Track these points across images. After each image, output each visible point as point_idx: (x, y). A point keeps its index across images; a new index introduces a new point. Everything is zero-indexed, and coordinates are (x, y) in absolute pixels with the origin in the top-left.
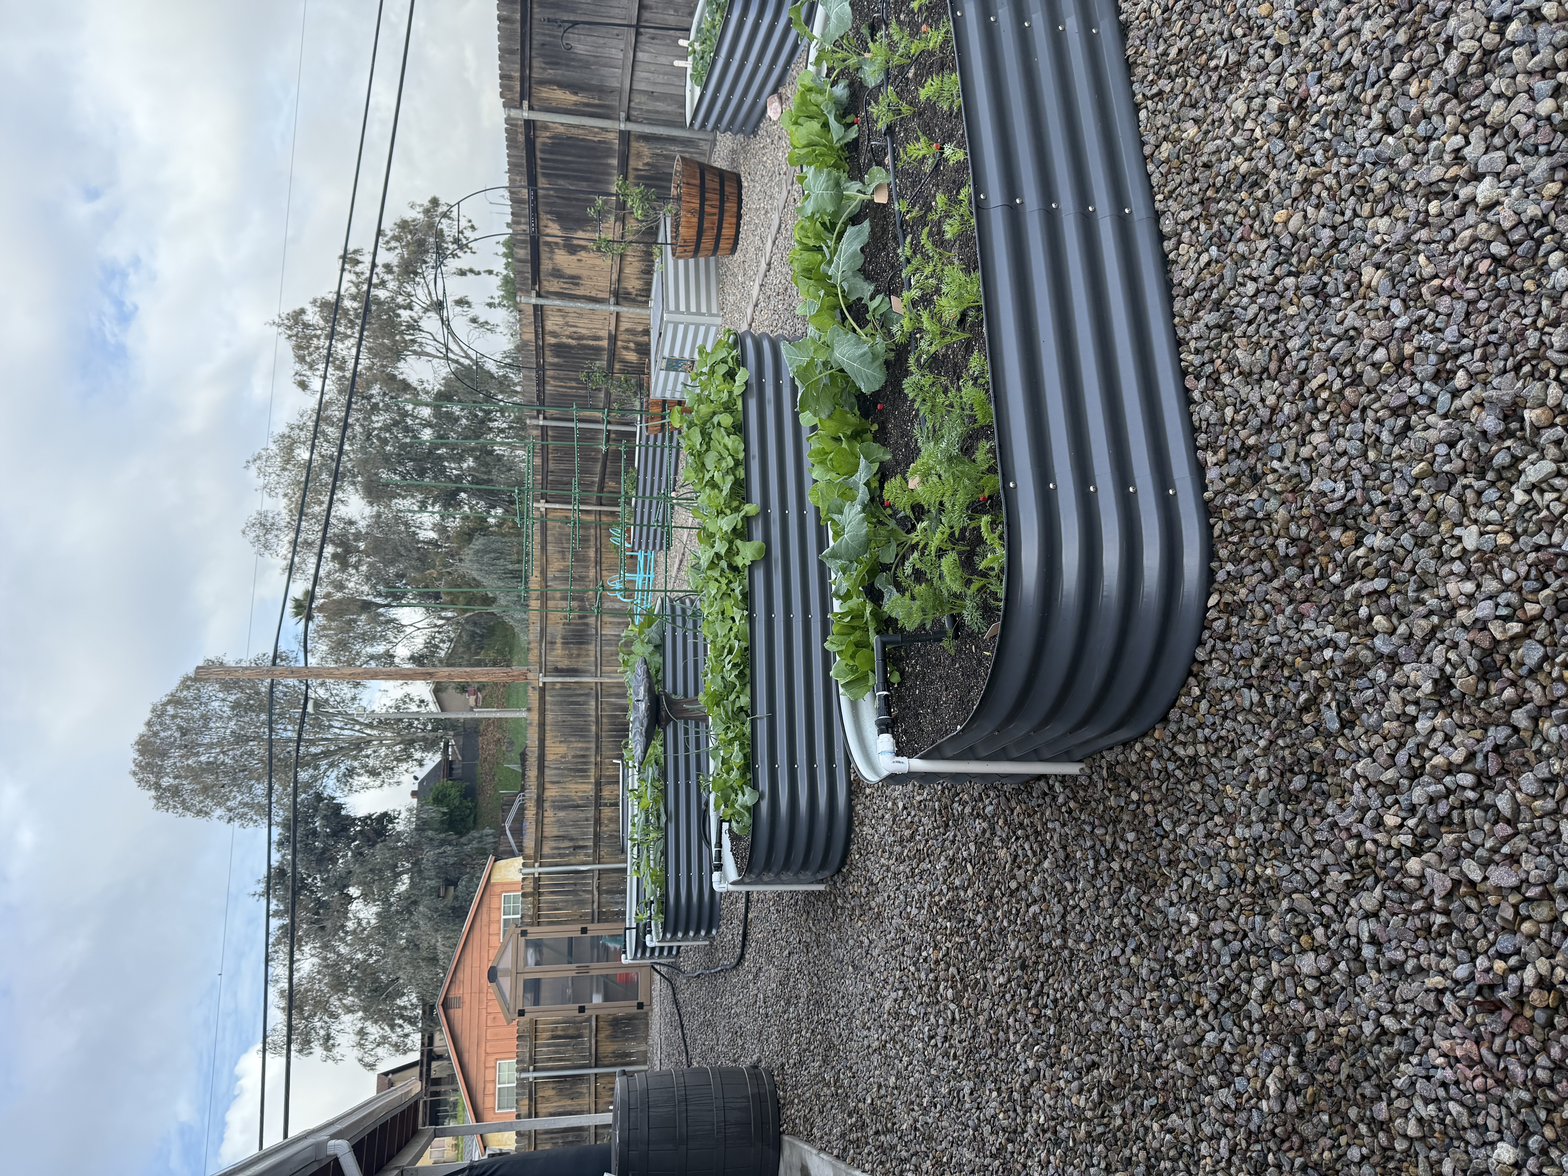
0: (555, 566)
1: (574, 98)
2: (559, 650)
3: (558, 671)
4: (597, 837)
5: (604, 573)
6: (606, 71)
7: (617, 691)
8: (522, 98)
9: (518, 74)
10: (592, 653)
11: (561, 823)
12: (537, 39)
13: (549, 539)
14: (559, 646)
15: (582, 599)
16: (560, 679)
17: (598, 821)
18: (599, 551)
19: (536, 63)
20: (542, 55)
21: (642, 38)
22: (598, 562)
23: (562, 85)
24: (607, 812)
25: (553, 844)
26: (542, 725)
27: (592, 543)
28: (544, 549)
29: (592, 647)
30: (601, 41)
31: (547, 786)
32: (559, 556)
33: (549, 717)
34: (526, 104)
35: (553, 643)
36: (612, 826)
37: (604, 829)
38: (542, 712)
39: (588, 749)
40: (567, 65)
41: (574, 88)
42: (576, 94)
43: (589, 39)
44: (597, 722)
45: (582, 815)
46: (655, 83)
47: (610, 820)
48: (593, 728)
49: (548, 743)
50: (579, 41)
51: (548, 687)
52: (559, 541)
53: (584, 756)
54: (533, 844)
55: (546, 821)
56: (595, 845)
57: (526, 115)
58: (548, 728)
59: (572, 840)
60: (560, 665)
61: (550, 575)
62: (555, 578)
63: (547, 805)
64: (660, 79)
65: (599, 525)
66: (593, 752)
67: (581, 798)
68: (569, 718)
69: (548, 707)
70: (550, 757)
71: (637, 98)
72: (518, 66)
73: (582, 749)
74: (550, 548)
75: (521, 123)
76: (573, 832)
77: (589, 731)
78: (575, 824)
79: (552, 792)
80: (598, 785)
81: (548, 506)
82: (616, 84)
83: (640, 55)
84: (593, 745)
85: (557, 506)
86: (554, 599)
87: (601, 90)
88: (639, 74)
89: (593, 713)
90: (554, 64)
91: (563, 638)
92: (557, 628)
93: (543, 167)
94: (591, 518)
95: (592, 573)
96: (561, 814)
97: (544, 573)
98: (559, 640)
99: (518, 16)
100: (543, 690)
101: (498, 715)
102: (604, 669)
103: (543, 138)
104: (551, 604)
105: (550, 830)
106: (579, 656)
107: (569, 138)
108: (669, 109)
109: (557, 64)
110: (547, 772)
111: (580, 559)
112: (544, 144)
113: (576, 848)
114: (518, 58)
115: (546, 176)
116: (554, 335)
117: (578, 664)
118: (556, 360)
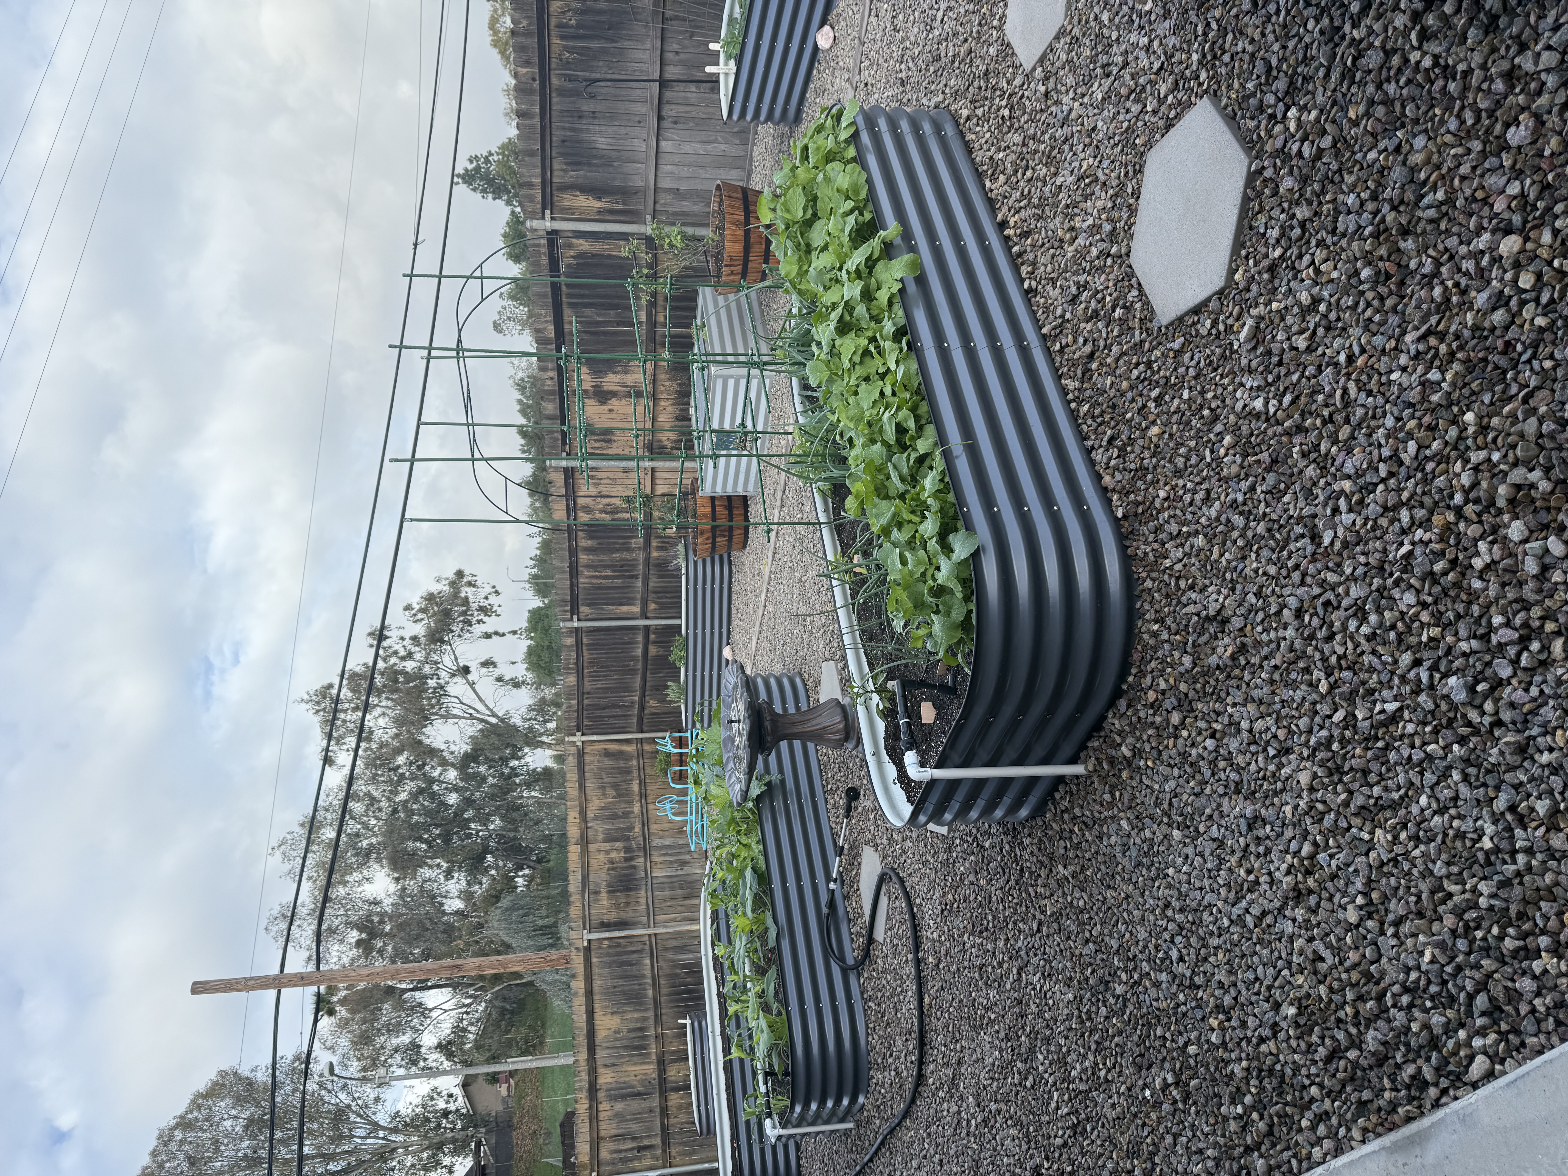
0: (595, 804)
1: (598, 204)
2: (604, 900)
3: (605, 926)
4: (664, 1129)
5: (651, 807)
6: (630, 167)
7: (674, 943)
8: (544, 208)
9: (538, 181)
10: (643, 900)
11: (619, 1117)
12: (558, 135)
13: (587, 775)
14: (604, 895)
15: (627, 839)
16: (607, 935)
17: (664, 1111)
18: (642, 783)
19: (556, 166)
20: (563, 155)
21: (666, 124)
22: (643, 795)
23: (585, 190)
24: (674, 1099)
25: (612, 1146)
26: (589, 993)
27: (635, 774)
28: (582, 786)
29: (642, 894)
30: (623, 131)
31: (601, 1070)
32: (599, 793)
33: (597, 983)
34: (548, 212)
35: (597, 893)
36: (683, 1118)
37: (672, 1121)
38: (589, 978)
39: (645, 1019)
40: (589, 164)
41: (596, 191)
42: (599, 198)
43: (610, 130)
44: (654, 984)
45: (645, 1105)
46: (680, 178)
47: (679, 1108)
48: (650, 993)
49: (598, 1016)
50: (600, 132)
51: (594, 945)
52: (598, 776)
53: (641, 1029)
54: (587, 1148)
55: (602, 1115)
56: (664, 1142)
57: (548, 225)
58: (596, 997)
59: (634, 1139)
60: (607, 918)
61: (590, 815)
62: (596, 818)
63: (601, 1095)
64: (685, 172)
65: (641, 754)
66: (652, 1021)
67: (642, 1082)
68: (621, 982)
69: (596, 970)
70: (601, 1034)
71: (663, 198)
72: (538, 171)
73: (638, 1020)
74: (588, 784)
75: (543, 233)
76: (635, 1127)
77: (646, 996)
78: (637, 1117)
79: (606, 1078)
80: (662, 1064)
81: (584, 738)
82: (640, 184)
83: (663, 144)
84: (651, 1014)
85: (595, 738)
86: (596, 841)
87: (626, 193)
88: (665, 168)
89: (648, 972)
90: (575, 164)
91: (608, 886)
92: (600, 876)
93: (569, 296)
94: (631, 748)
95: (637, 808)
96: (619, 1106)
97: (583, 812)
98: (604, 889)
99: (537, 109)
100: (588, 950)
101: (534, 1065)
102: (658, 918)
103: (567, 259)
104: (592, 847)
105: (607, 1128)
106: (627, 904)
107: (594, 256)
108: (696, 208)
109: (578, 163)
110: (600, 1054)
111: (623, 794)
112: (568, 266)
113: (640, 1149)
114: (537, 160)
115: (572, 305)
116: (587, 510)
117: (629, 915)
118: (589, 542)
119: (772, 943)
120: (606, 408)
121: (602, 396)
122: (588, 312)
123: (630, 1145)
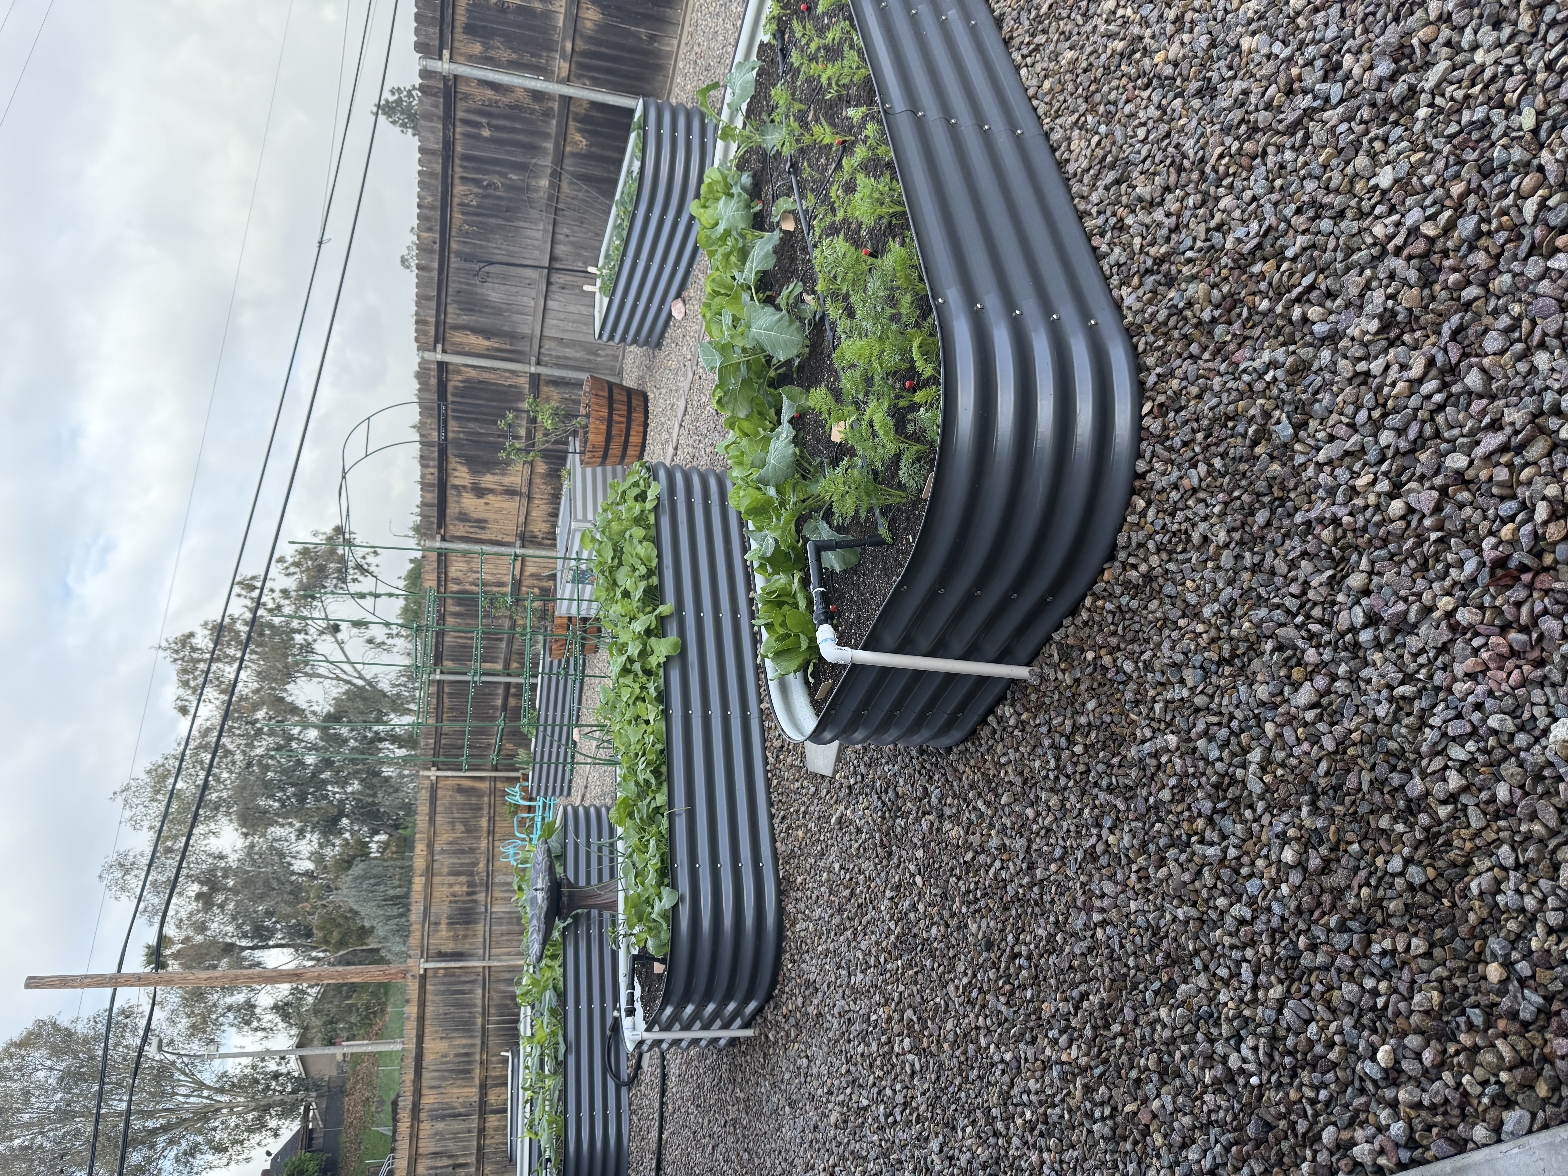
0: (443, 839)
1: (487, 343)
2: (444, 932)
3: (442, 956)
4: (480, 1149)
5: (497, 843)
6: (518, 318)
7: (507, 976)
8: (436, 342)
9: (433, 320)
10: (480, 934)
11: (439, 1136)
12: (453, 287)
13: (438, 809)
14: (443, 926)
15: (471, 874)
16: (443, 965)
17: (482, 1132)
18: (492, 820)
19: (450, 309)
20: (457, 302)
21: (553, 288)
22: (491, 832)
23: (475, 331)
24: (493, 1121)
25: (429, 1162)
26: (421, 1019)
27: (485, 812)
28: (432, 820)
29: (480, 927)
30: (514, 289)
31: (425, 1091)
32: (449, 827)
33: (430, 1010)
34: (439, 347)
35: (437, 924)
36: (499, 1139)
37: (488, 1141)
38: (422, 1004)
39: (472, 1046)
40: (481, 312)
41: (486, 333)
42: (488, 339)
43: (502, 287)
44: (483, 1014)
45: (464, 1126)
46: (565, 331)
47: (496, 1129)
48: (479, 1020)
49: (426, 1039)
50: (493, 289)
51: (429, 974)
52: (449, 811)
53: (467, 1054)
54: (405, 1164)
55: (422, 1134)
56: (478, 1161)
57: (439, 356)
58: (427, 1023)
59: (451, 1157)
60: (444, 949)
61: (437, 848)
62: (443, 852)
63: (423, 1115)
64: (570, 326)
66: (478, 1049)
67: (463, 1105)
68: (452, 1010)
69: (429, 997)
70: (429, 1058)
71: (547, 345)
72: (434, 312)
73: (465, 1046)
74: (439, 818)
75: (434, 365)
76: (451, 1146)
77: (474, 1024)
78: (455, 1137)
79: (429, 1099)
80: (484, 1088)
81: (439, 773)
82: (526, 330)
83: (550, 304)
84: (478, 1041)
85: (449, 773)
86: (440, 874)
87: (513, 336)
88: (549, 322)
89: (479, 1002)
90: (470, 311)
91: (449, 918)
92: (442, 908)
93: (454, 410)
94: (484, 786)
95: (483, 844)
96: (440, 1126)
97: (430, 846)
98: (444, 921)
99: (436, 265)
100: (423, 978)
101: (370, 1049)
102: (493, 951)
103: (454, 382)
104: (437, 879)
105: (426, 1146)
106: (465, 937)
107: (480, 382)
108: (578, 355)
109: (471, 310)
110: (426, 1075)
111: (471, 830)
112: (456, 388)
113: (456, 1166)
114: (433, 304)
115: (456, 418)
116: (457, 581)
117: (465, 947)
118: (457, 609)
119: (561, 1057)
120: (482, 501)
121: (479, 492)
122: (471, 425)
123: (446, 1162)
